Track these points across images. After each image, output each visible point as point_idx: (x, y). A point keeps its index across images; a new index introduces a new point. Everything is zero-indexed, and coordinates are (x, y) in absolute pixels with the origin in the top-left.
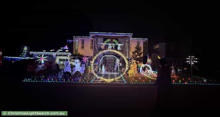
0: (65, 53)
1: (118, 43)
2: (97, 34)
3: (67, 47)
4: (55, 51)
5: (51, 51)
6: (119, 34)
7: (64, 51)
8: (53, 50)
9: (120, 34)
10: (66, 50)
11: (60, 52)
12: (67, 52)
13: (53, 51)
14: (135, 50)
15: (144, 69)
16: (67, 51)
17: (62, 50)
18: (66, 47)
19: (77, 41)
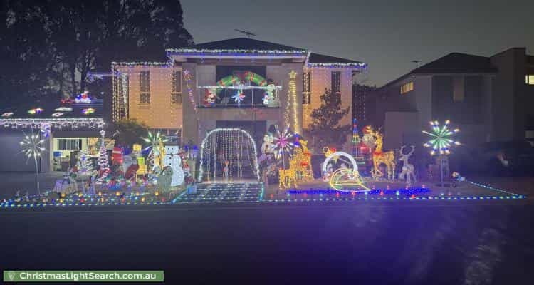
0: (82, 121)
1: (266, 83)
2: (191, 53)
3: (89, 96)
4: (46, 114)
5: (33, 112)
6: (264, 54)
7: (78, 111)
8: (39, 110)
9: (267, 54)
10: (87, 106)
11: (66, 115)
12: (90, 116)
13: (37, 115)
14: (322, 106)
15: (336, 165)
16: (90, 111)
17: (69, 109)
18: (85, 97)
19: (124, 75)
